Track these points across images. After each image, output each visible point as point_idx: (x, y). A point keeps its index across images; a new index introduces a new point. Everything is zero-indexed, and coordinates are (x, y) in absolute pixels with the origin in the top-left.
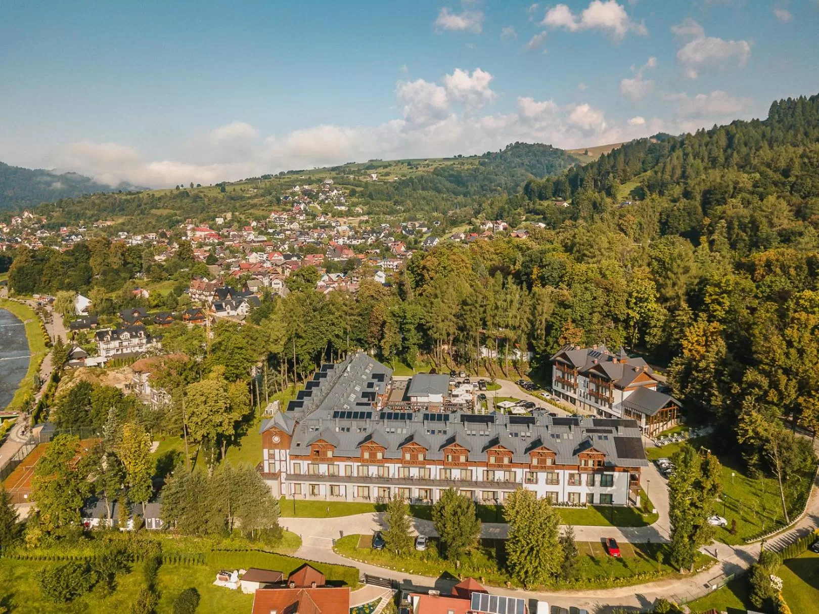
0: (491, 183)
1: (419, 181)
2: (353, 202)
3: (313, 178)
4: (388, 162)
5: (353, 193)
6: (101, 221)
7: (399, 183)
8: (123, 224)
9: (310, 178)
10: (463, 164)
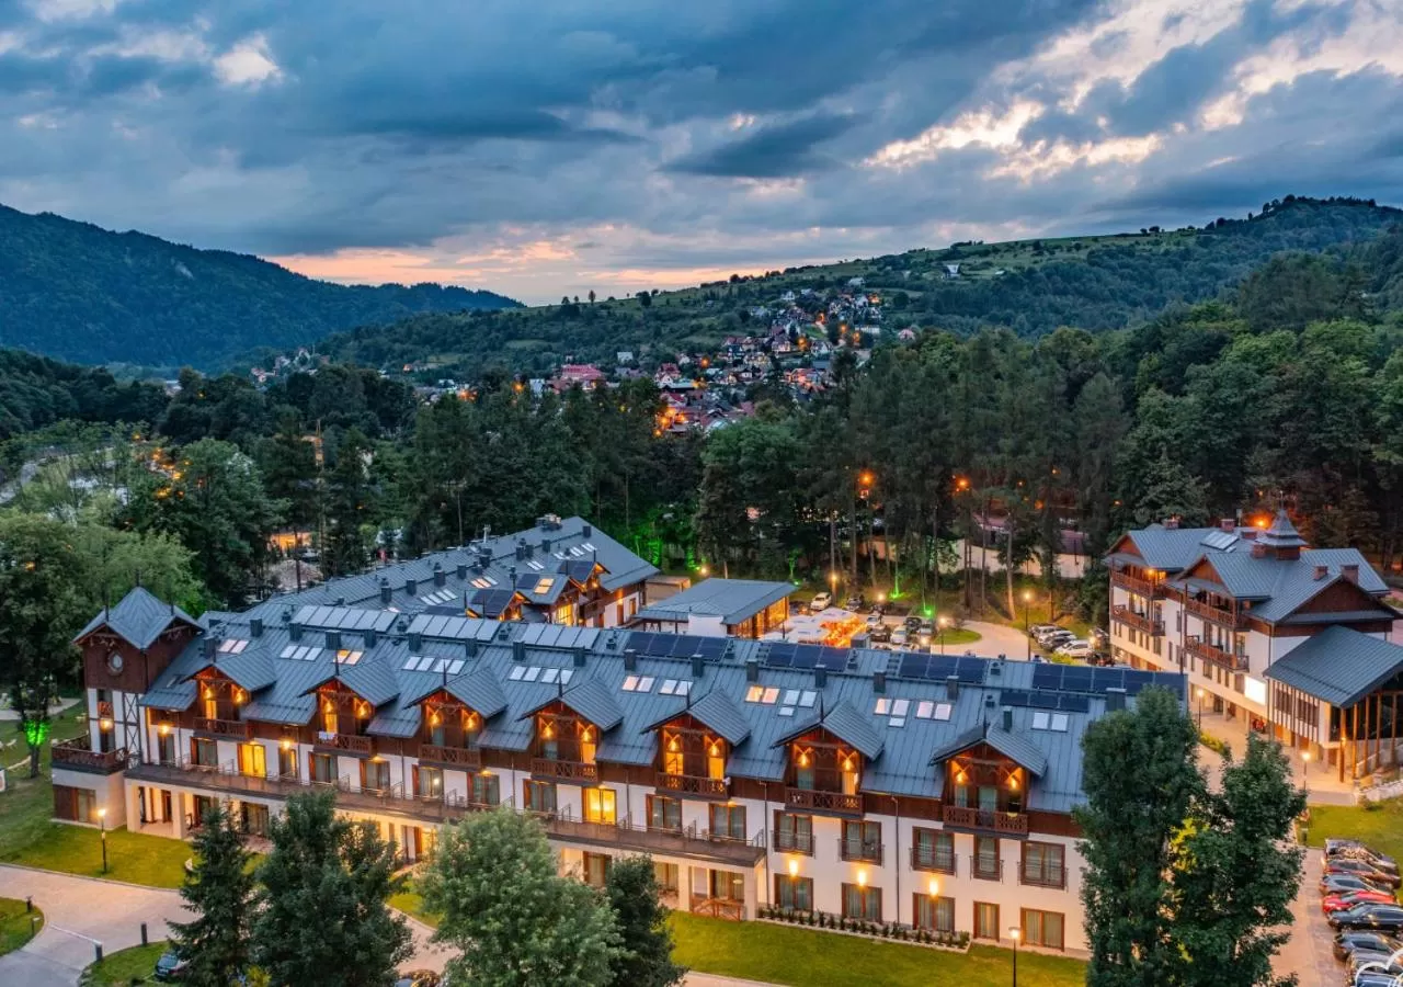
0: (1218, 278)
1: (1049, 276)
2: (899, 320)
3: (828, 278)
4: (993, 246)
5: (901, 302)
6: (417, 362)
7: (1005, 282)
8: (455, 367)
9: (822, 277)
10: (1157, 243)
